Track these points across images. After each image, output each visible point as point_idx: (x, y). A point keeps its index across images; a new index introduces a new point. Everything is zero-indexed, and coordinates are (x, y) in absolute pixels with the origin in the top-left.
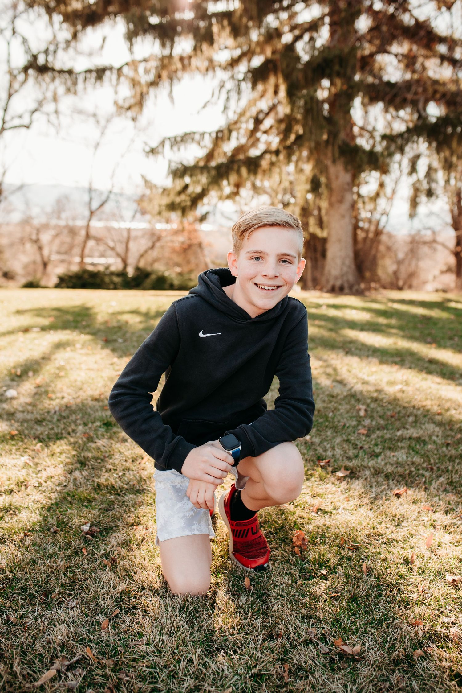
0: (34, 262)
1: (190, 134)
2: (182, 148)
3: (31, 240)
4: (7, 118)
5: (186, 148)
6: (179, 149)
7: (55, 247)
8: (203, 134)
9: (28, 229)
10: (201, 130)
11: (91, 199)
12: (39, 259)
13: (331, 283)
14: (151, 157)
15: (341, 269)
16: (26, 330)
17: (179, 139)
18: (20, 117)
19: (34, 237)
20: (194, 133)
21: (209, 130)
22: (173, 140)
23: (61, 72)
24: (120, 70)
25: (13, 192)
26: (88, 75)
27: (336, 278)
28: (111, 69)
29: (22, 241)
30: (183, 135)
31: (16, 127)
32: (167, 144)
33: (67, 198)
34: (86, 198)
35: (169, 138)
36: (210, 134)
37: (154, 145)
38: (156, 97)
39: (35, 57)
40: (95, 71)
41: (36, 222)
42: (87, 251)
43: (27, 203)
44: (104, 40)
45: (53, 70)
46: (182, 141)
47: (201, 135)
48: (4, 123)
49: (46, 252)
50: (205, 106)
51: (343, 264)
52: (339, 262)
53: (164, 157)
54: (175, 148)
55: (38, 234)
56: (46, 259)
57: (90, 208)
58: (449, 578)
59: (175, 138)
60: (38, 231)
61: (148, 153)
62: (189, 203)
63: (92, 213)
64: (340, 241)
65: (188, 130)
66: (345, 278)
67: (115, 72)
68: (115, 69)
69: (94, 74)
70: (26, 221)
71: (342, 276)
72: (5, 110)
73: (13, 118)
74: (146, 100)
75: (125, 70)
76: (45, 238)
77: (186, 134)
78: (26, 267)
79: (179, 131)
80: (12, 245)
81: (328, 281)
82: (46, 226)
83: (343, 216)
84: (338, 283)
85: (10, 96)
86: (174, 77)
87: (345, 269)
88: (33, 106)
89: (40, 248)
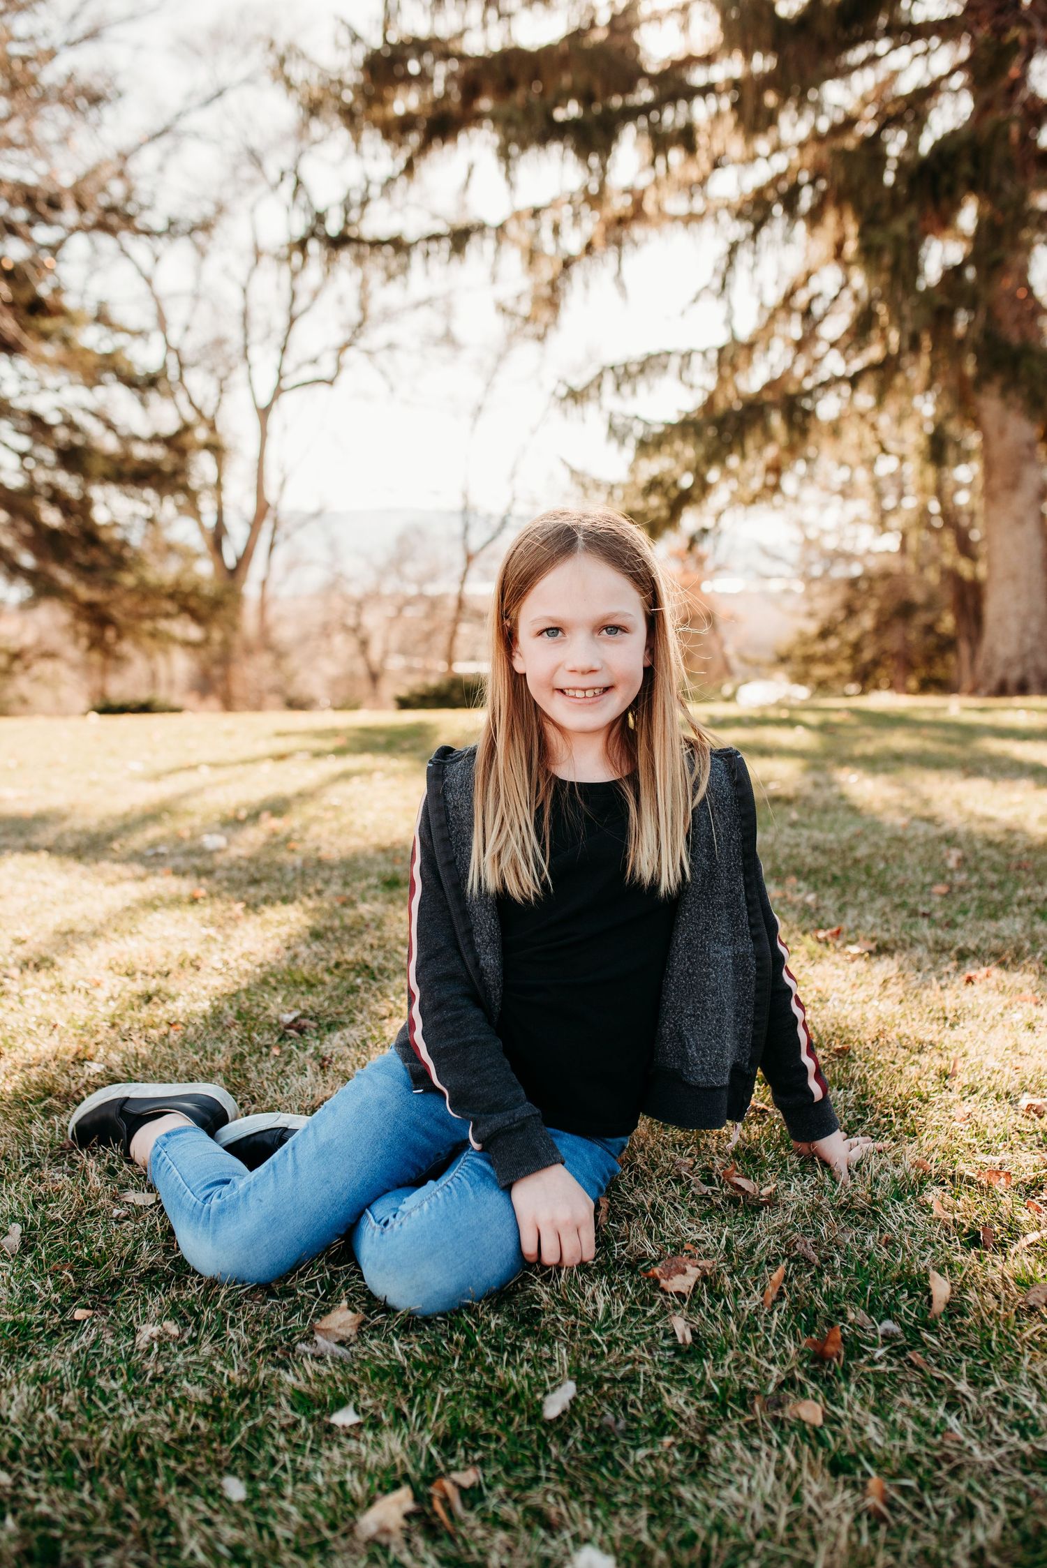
0: (351, 677)
1: (659, 355)
2: (642, 387)
3: (345, 628)
4: (288, 367)
5: (650, 388)
6: (634, 392)
7: (394, 642)
8: (687, 356)
9: (337, 603)
10: (684, 347)
11: (466, 528)
12: (360, 667)
13: (998, 674)
14: (574, 410)
15: (1021, 642)
16: (281, 757)
17: (634, 369)
18: (314, 361)
19: (351, 621)
20: (669, 354)
21: (701, 346)
22: (621, 371)
23: (376, 244)
24: (501, 228)
25: (301, 525)
26: (433, 246)
27: (1009, 663)
28: (482, 228)
29: (326, 631)
30: (644, 358)
31: (305, 384)
32: (608, 384)
33: (419, 532)
34: (457, 527)
35: (612, 368)
36: (704, 354)
37: (578, 382)
38: (587, 285)
39: (320, 218)
40: (448, 236)
41: (355, 591)
42: (459, 643)
43: (333, 546)
44: (471, 169)
45: (359, 241)
46: (642, 371)
47: (683, 357)
48: (281, 377)
49: (375, 652)
50: (695, 300)
51: (1025, 629)
52: (1013, 625)
53: (601, 407)
54: (626, 389)
55: (358, 615)
56: (376, 667)
57: (466, 547)
58: (1025, 1100)
59: (625, 366)
60: (360, 605)
61: (563, 399)
62: (664, 513)
63: (469, 558)
64: (1014, 577)
65: (654, 349)
66: (1030, 663)
67: (490, 233)
68: (491, 228)
69: (446, 244)
70: (333, 586)
71: (1023, 658)
72: (284, 350)
73: (299, 367)
74: (565, 295)
75: (512, 229)
76: (373, 620)
77: (650, 358)
78: (334, 683)
79: (637, 352)
80: (304, 639)
81: (989, 671)
82: (373, 597)
83: (1020, 521)
84: (1014, 675)
85: (292, 320)
86: (625, 240)
87: (1029, 641)
88: (339, 337)
89: (364, 644)
